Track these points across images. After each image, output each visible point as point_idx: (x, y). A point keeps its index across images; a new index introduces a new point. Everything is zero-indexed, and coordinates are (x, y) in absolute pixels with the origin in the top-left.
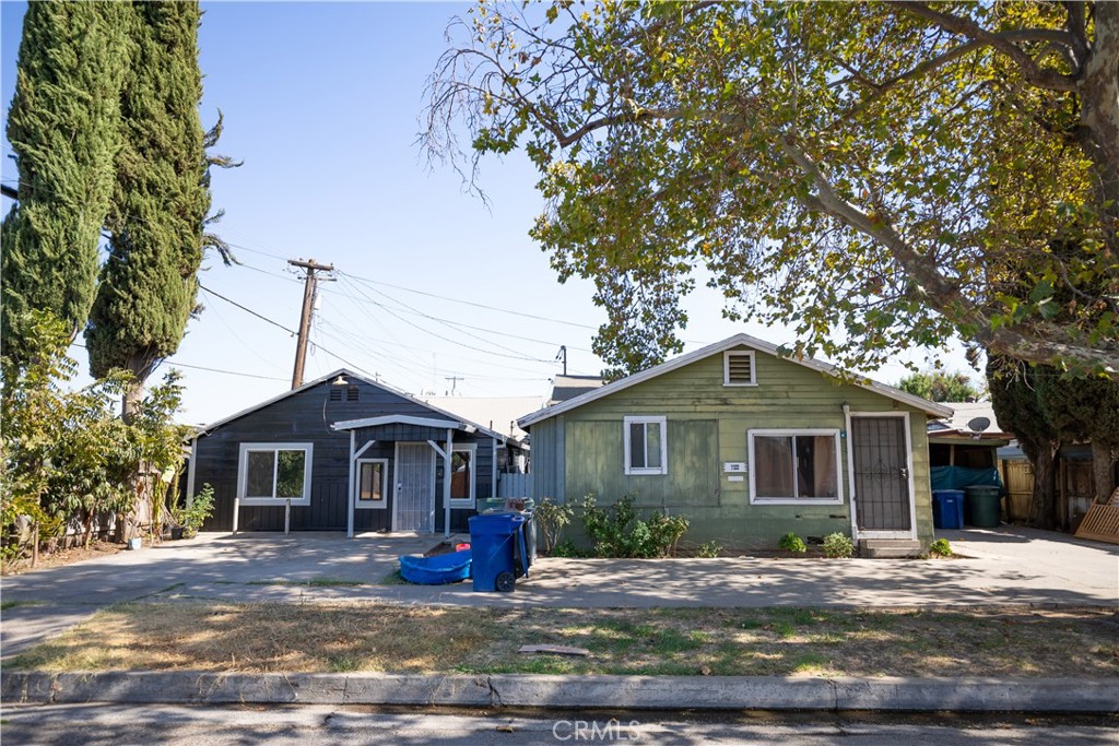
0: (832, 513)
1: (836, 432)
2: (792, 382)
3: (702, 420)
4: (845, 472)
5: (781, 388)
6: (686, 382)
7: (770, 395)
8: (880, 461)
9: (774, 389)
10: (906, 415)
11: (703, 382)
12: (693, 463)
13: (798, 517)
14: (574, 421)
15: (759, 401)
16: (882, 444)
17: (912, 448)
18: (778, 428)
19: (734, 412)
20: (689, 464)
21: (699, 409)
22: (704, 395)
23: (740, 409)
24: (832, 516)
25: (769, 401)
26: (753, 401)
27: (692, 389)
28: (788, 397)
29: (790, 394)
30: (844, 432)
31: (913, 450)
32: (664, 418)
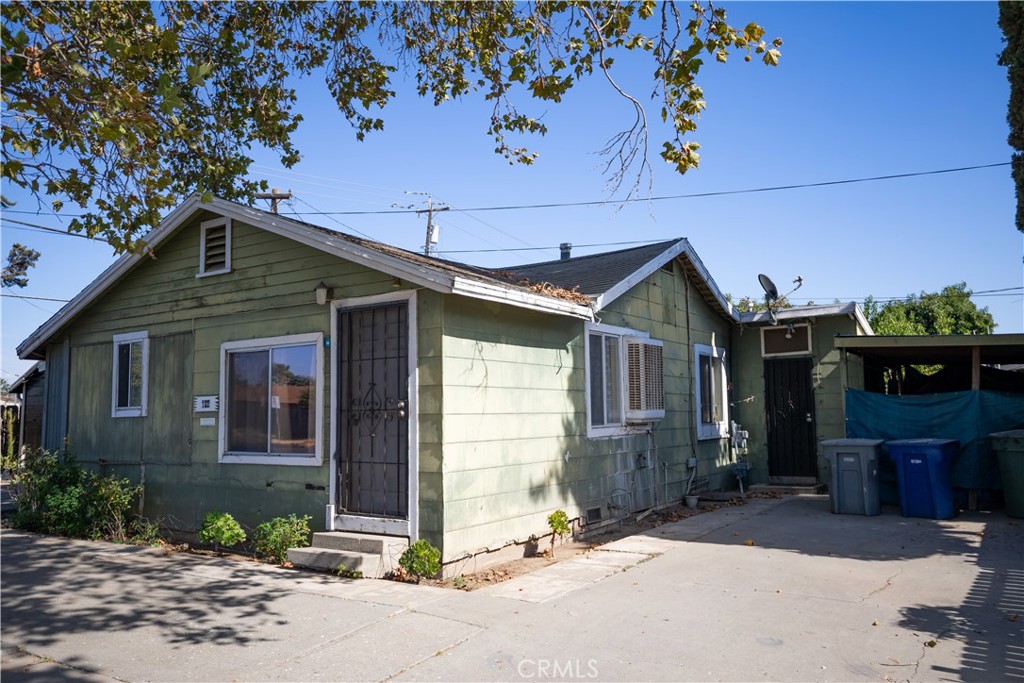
0: (310, 480)
1: (318, 337)
2: (271, 259)
3: (180, 334)
4: (327, 407)
5: (259, 271)
6: (165, 278)
7: (245, 284)
8: (373, 385)
9: (252, 273)
10: (412, 297)
11: (181, 275)
12: (170, 397)
13: (269, 485)
14: (78, 346)
15: (235, 297)
16: (376, 355)
17: (420, 358)
18: (254, 338)
19: (210, 317)
20: (167, 401)
21: (177, 316)
22: (181, 295)
23: (216, 311)
24: (309, 487)
25: (243, 295)
26: (228, 297)
27: (171, 288)
28: (265, 286)
29: (269, 280)
30: (327, 338)
31: (419, 365)
32: (144, 334)
